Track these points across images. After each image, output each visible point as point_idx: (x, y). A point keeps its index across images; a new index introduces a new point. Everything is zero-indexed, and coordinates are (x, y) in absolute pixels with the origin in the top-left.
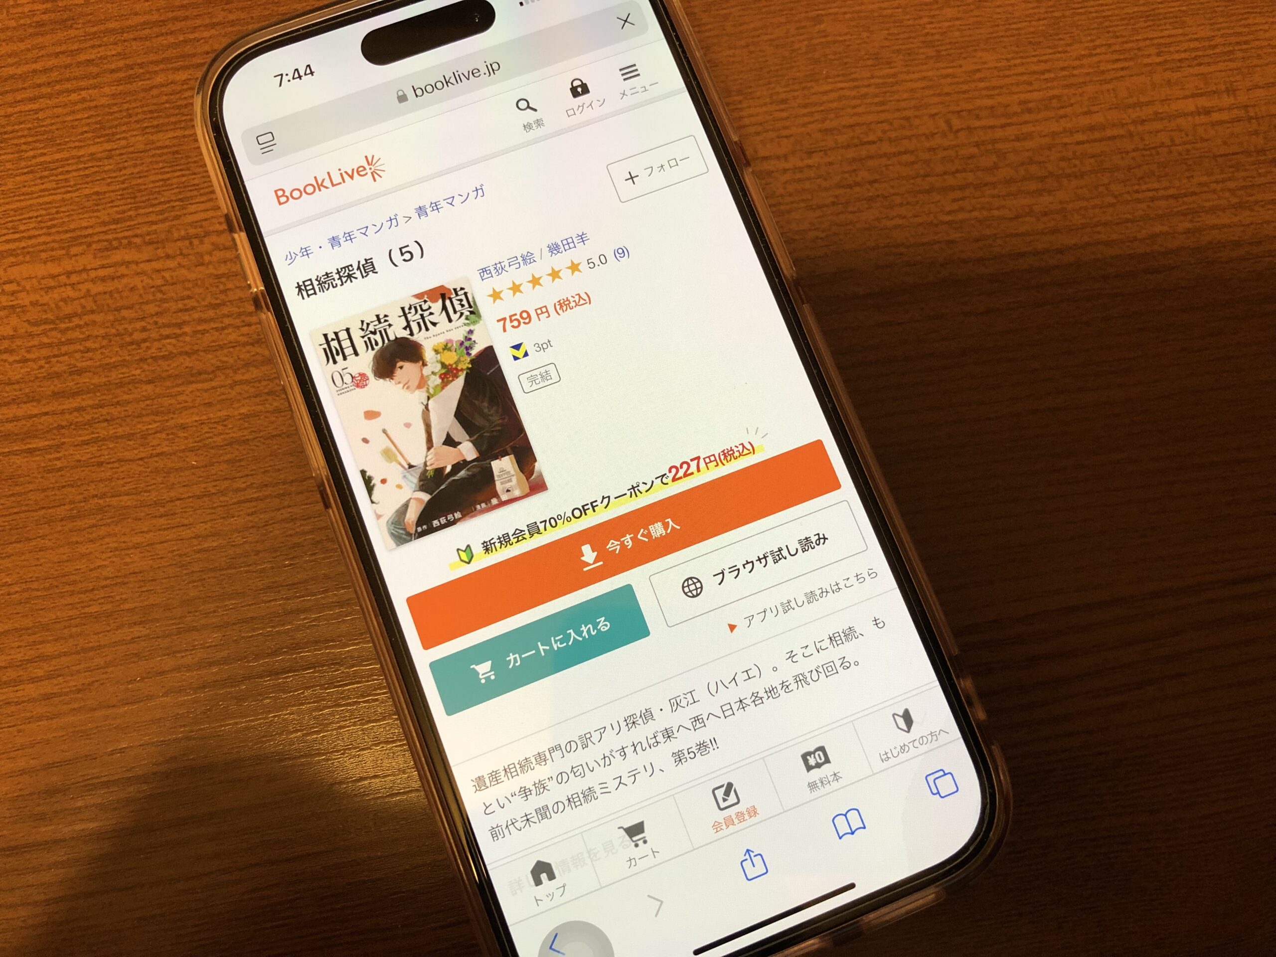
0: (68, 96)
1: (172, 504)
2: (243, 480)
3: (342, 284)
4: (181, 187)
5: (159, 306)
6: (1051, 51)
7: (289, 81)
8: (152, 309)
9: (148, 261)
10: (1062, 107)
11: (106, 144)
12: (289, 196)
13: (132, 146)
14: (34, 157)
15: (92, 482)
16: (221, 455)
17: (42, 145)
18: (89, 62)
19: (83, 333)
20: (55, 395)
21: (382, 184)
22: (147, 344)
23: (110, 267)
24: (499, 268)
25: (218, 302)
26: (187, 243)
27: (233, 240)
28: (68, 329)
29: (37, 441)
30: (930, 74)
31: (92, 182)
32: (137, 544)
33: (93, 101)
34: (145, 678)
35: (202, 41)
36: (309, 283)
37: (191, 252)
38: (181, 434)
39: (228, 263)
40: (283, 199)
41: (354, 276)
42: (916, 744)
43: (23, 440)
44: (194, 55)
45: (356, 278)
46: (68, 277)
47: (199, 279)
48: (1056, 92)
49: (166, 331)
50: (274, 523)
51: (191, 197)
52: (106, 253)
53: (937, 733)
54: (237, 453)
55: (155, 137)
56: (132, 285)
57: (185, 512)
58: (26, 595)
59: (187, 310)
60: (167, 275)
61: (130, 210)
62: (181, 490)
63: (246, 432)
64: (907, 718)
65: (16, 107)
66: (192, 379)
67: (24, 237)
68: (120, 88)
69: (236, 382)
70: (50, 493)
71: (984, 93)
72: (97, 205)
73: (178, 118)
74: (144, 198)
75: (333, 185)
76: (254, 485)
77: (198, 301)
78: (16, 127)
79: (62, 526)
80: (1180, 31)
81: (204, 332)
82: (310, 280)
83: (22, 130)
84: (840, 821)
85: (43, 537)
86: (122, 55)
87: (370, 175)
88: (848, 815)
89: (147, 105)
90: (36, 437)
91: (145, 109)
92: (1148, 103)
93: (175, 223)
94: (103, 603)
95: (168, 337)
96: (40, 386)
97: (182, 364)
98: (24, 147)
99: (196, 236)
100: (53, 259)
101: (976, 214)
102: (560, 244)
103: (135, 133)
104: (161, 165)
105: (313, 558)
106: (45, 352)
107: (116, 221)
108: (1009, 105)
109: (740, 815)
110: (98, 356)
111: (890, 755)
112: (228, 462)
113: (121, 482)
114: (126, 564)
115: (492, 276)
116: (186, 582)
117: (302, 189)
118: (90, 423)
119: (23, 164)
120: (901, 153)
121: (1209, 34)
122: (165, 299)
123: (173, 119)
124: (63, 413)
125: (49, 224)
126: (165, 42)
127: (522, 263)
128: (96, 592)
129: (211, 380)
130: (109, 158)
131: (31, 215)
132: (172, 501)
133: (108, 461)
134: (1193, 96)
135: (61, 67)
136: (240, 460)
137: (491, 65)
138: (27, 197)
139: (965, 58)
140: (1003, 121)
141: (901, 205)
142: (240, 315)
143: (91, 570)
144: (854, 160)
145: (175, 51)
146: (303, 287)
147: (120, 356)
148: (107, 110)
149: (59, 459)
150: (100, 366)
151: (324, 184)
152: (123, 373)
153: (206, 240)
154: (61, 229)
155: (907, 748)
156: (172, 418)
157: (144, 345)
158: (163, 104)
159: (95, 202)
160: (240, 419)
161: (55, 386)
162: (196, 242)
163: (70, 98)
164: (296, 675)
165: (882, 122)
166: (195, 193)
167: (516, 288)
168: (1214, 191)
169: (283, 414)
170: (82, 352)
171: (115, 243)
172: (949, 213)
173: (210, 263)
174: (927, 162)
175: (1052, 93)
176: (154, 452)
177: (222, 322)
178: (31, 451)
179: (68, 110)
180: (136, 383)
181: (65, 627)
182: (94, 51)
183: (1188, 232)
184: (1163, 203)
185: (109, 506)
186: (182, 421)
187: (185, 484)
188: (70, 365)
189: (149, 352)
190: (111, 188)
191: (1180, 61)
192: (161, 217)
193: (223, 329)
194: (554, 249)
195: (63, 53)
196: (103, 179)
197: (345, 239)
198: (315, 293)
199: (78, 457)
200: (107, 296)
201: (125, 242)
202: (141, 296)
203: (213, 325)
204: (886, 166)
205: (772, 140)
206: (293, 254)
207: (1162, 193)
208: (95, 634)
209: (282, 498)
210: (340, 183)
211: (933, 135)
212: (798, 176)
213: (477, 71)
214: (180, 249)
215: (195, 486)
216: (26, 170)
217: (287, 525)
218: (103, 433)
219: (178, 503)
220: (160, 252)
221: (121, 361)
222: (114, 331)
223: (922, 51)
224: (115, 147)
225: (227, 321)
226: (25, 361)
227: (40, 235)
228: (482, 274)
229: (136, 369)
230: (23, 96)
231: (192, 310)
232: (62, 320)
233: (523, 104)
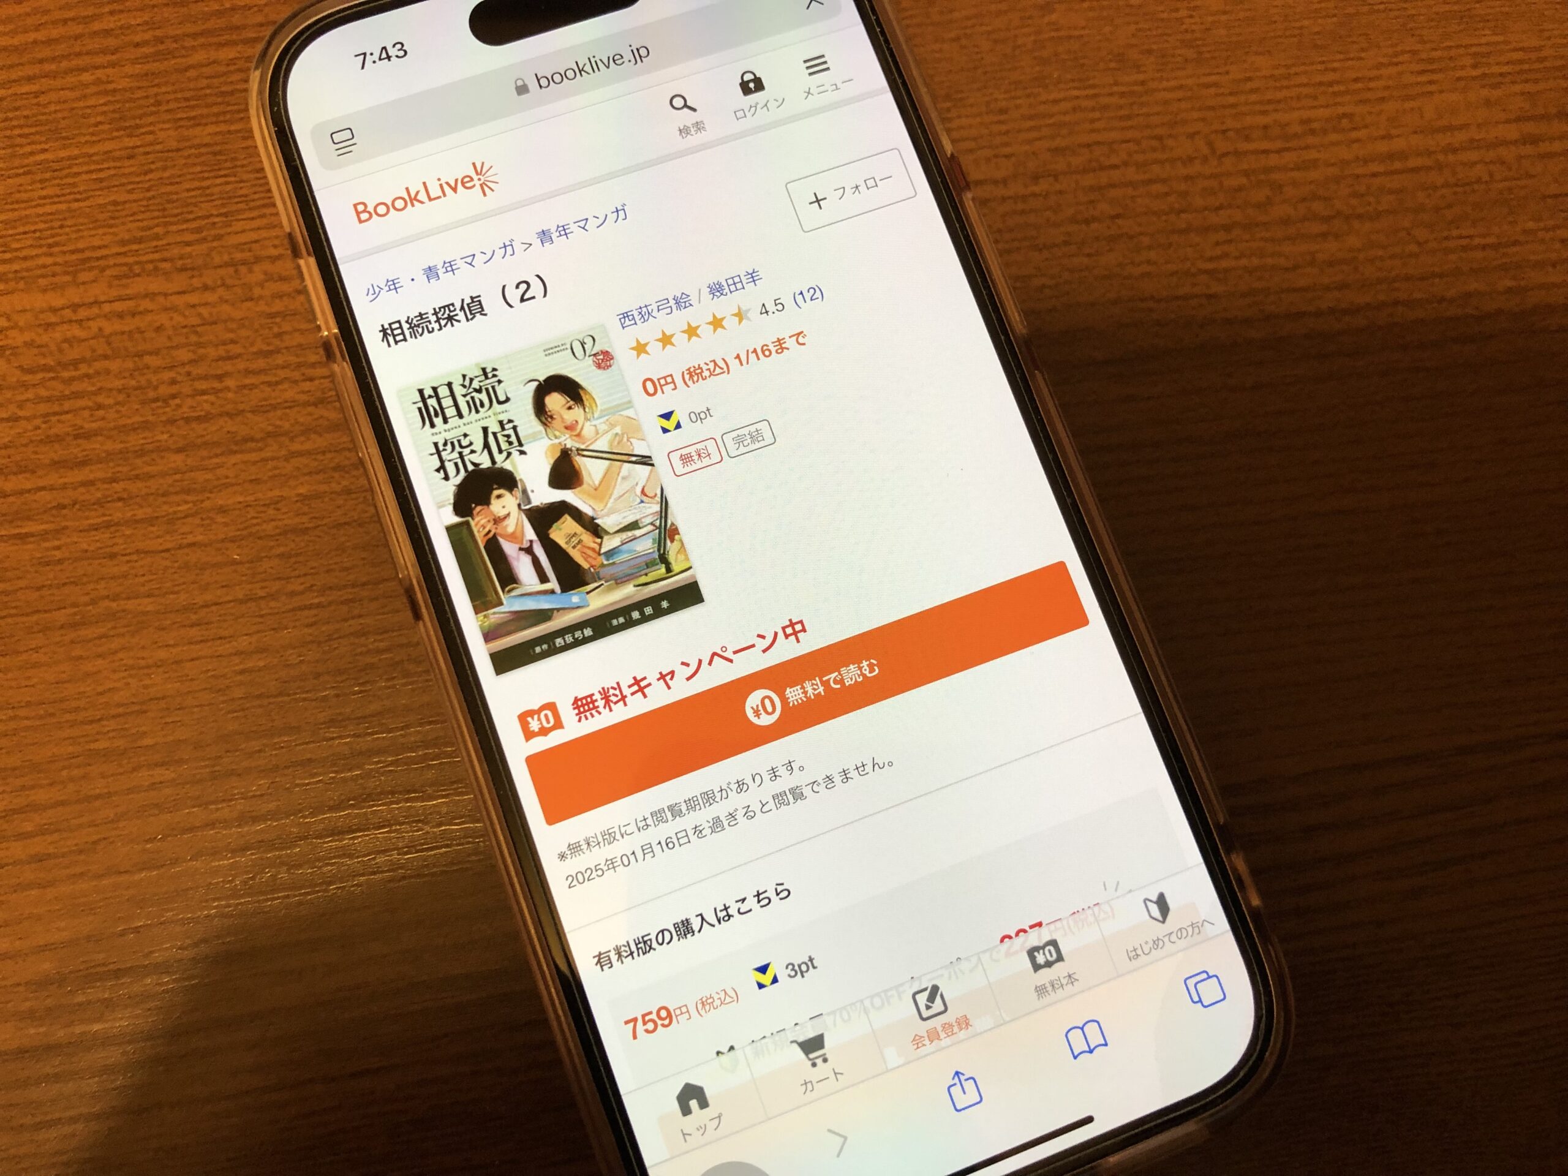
0: (79, 75)
1: (207, 610)
2: (302, 580)
3: (441, 329)
4: (223, 198)
5: (194, 352)
6: (1341, 57)
7: (374, 62)
8: (184, 355)
9: (179, 293)
10: (1355, 129)
11: (127, 140)
12: (372, 211)
13: (161, 143)
14: (32, 153)
15: (102, 579)
16: (272, 548)
17: (44, 139)
18: (107, 33)
19: (93, 385)
20: (56, 464)
21: (493, 199)
22: (177, 401)
23: (130, 299)
24: (645, 313)
25: (271, 348)
26: (231, 270)
27: (299, 267)
28: (72, 379)
29: (30, 523)
30: (1190, 82)
31: (108, 188)
32: (161, 660)
33: (109, 82)
34: (169, 836)
35: (256, 9)
36: (397, 325)
37: (237, 282)
38: (220, 519)
39: (285, 298)
40: (364, 216)
41: (456, 318)
42: (1174, 938)
43: (11, 522)
44: (244, 27)
45: (459, 321)
46: (75, 311)
47: (247, 318)
48: (1348, 109)
49: (202, 385)
50: (340, 638)
51: (238, 211)
52: (124, 281)
53: (1200, 925)
54: (293, 545)
55: (191, 132)
56: (158, 324)
57: (225, 621)
58: (12, 725)
59: (229, 358)
60: (205, 311)
61: (157, 225)
62: (219, 592)
63: (305, 519)
64: (1162, 903)
65: (10, 88)
66: (235, 448)
67: (17, 258)
68: (147, 67)
69: (293, 453)
70: (45, 592)
71: (1258, 107)
72: (113, 218)
73: (221, 108)
74: (176, 211)
75: (430, 199)
76: (315, 588)
77: (245, 347)
78: (10, 115)
79: (62, 635)
80: (1500, 38)
81: (252, 387)
82: (399, 322)
83: (17, 118)
84: (1076, 1036)
85: (36, 650)
86: (150, 25)
87: (478, 187)
88: (1085, 1029)
89: (182, 90)
90: (29, 518)
91: (179, 95)
92: (1464, 127)
93: (215, 244)
94: (114, 738)
95: (204, 393)
96: (36, 453)
97: (222, 427)
98: (19, 141)
99: (244, 263)
100: (55, 287)
101: (1244, 262)
102: (724, 283)
103: (167, 126)
104: (199, 169)
105: (389, 684)
106: (43, 408)
107: (140, 241)
108: (1287, 125)
109: (947, 1027)
110: (111, 414)
111: (1139, 952)
112: (281, 556)
113: (142, 579)
114: (146, 687)
115: (636, 324)
116: (223, 712)
117: (390, 204)
118: (99, 503)
119: (17, 162)
120: (1150, 182)
121: (1535, 42)
122: (200, 343)
123: (215, 110)
124: (64, 487)
125: (50, 241)
126: (206, 9)
127: (674, 307)
128: (104, 723)
129: (261, 449)
130: (130, 157)
131: (27, 229)
132: (207, 606)
133: (124, 552)
134: (1518, 120)
135: (70, 38)
136: (297, 555)
137: (638, 50)
138: (23, 205)
139: (1232, 63)
140: (1279, 144)
141: (1150, 248)
142: (299, 366)
143: (101, 694)
144: (1092, 189)
145: (218, 21)
146: (389, 331)
147: (142, 416)
148: (128, 95)
149: (58, 548)
150: (115, 428)
151: (419, 197)
152: (145, 438)
153: (256, 268)
154: (65, 248)
155: (1161, 943)
156: (208, 498)
157: (173, 402)
158: (202, 89)
159: (110, 214)
160: (297, 501)
161: (56, 452)
162: (243, 269)
163: (80, 78)
164: (367, 835)
165: (1128, 141)
166: (242, 206)
167: (666, 340)
168: (1543, 241)
169: (354, 496)
170: (91, 409)
171: (137, 269)
172: (1211, 259)
173: (261, 297)
174: (1184, 194)
175: (1341, 110)
176: (185, 541)
177: (275, 375)
178: (23, 537)
179: (77, 94)
180: (162, 451)
181: (64, 768)
182: (112, 19)
183: (1509, 290)
184: (1479, 254)
185: (124, 611)
186: (220, 502)
187: (224, 584)
188: (75, 425)
189: (180, 411)
190: (134, 196)
191: (1501, 75)
192: (197, 236)
193: (277, 383)
194: (716, 290)
195: (73, 19)
196: (123, 185)
197: (444, 270)
198: (405, 340)
199: (85, 546)
200: (125, 337)
201: (150, 267)
202: (169, 338)
203: (263, 378)
204: (1133, 197)
205: (988, 160)
206: (376, 288)
207: (1477, 241)
208: (103, 777)
209: (351, 604)
210: (439, 197)
211: (1191, 159)
212: (1020, 206)
213: (619, 57)
214: (222, 279)
215: (237, 587)
216: (21, 171)
217: (357, 641)
218: (118, 516)
219: (214, 608)
220: (196, 282)
221: (143, 422)
222: (133, 383)
223: (1178, 52)
224: (139, 143)
225: (282, 374)
226: (16, 419)
227: (37, 256)
228: (623, 320)
229: (163, 433)
230: (20, 74)
231: (236, 358)
232: (64, 366)
233: (679, 102)
